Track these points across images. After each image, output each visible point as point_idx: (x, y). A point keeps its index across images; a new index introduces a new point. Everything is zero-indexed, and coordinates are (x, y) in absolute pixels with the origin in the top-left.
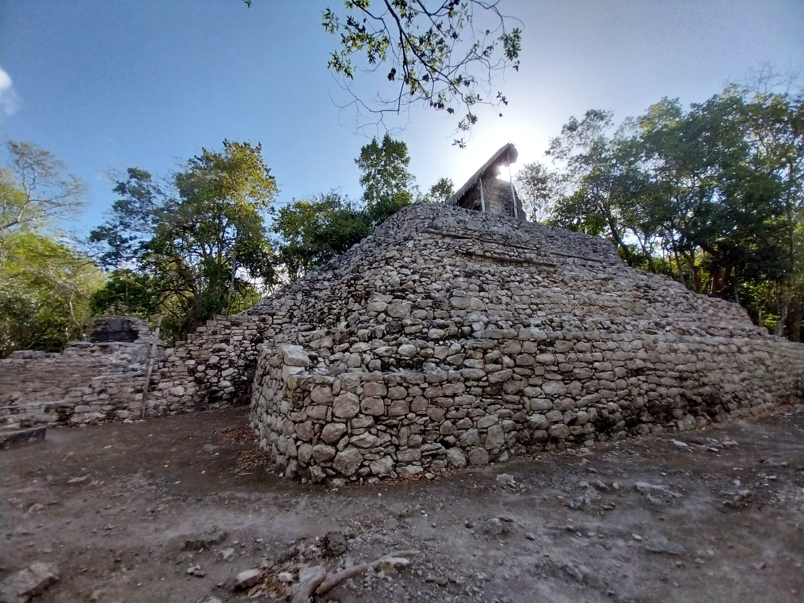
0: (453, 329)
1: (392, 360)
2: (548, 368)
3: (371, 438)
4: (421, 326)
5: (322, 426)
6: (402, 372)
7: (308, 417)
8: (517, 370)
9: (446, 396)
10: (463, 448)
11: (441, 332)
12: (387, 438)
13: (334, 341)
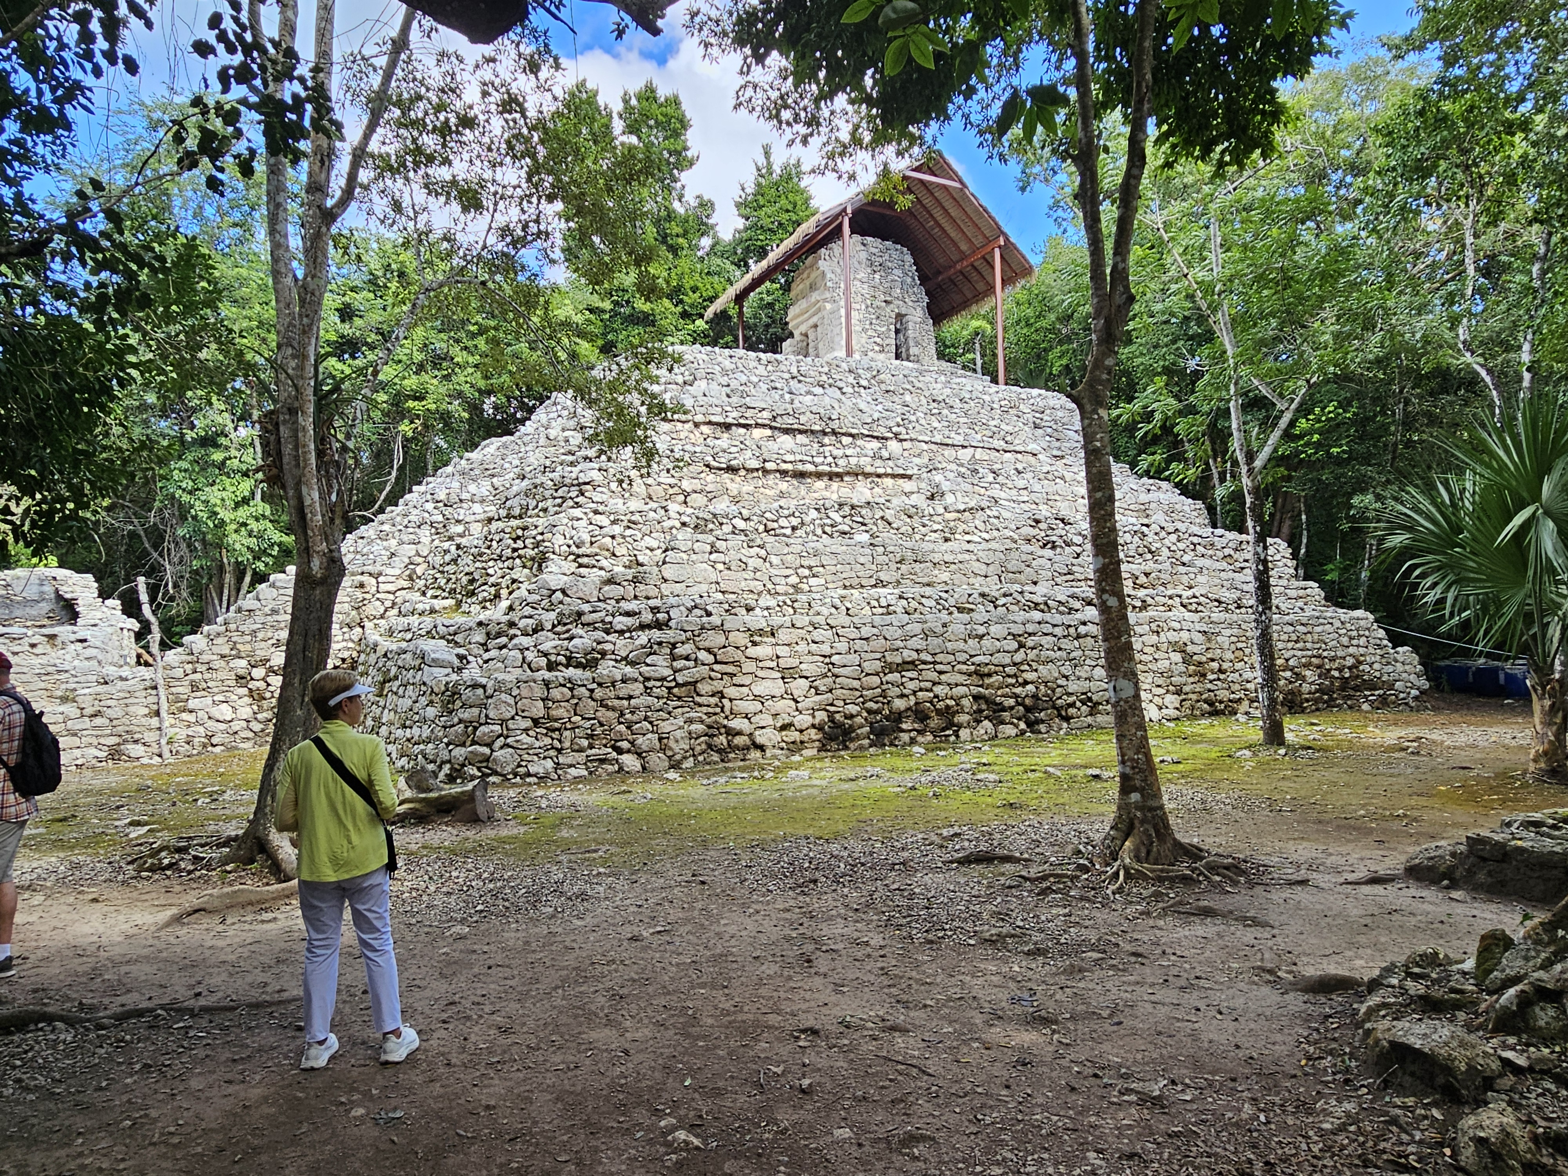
0: (647, 617)
1: (560, 658)
2: (761, 664)
3: (529, 740)
4: (603, 614)
5: (475, 729)
6: (571, 672)
7: (460, 721)
8: (717, 667)
9: (619, 698)
10: (639, 755)
11: (629, 621)
12: (548, 741)
13: (488, 634)
